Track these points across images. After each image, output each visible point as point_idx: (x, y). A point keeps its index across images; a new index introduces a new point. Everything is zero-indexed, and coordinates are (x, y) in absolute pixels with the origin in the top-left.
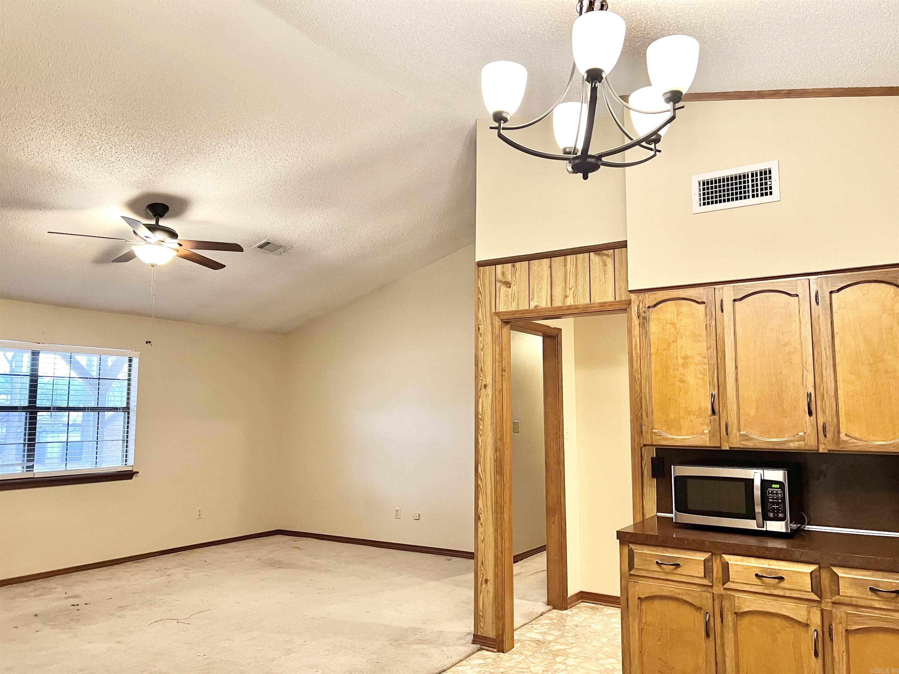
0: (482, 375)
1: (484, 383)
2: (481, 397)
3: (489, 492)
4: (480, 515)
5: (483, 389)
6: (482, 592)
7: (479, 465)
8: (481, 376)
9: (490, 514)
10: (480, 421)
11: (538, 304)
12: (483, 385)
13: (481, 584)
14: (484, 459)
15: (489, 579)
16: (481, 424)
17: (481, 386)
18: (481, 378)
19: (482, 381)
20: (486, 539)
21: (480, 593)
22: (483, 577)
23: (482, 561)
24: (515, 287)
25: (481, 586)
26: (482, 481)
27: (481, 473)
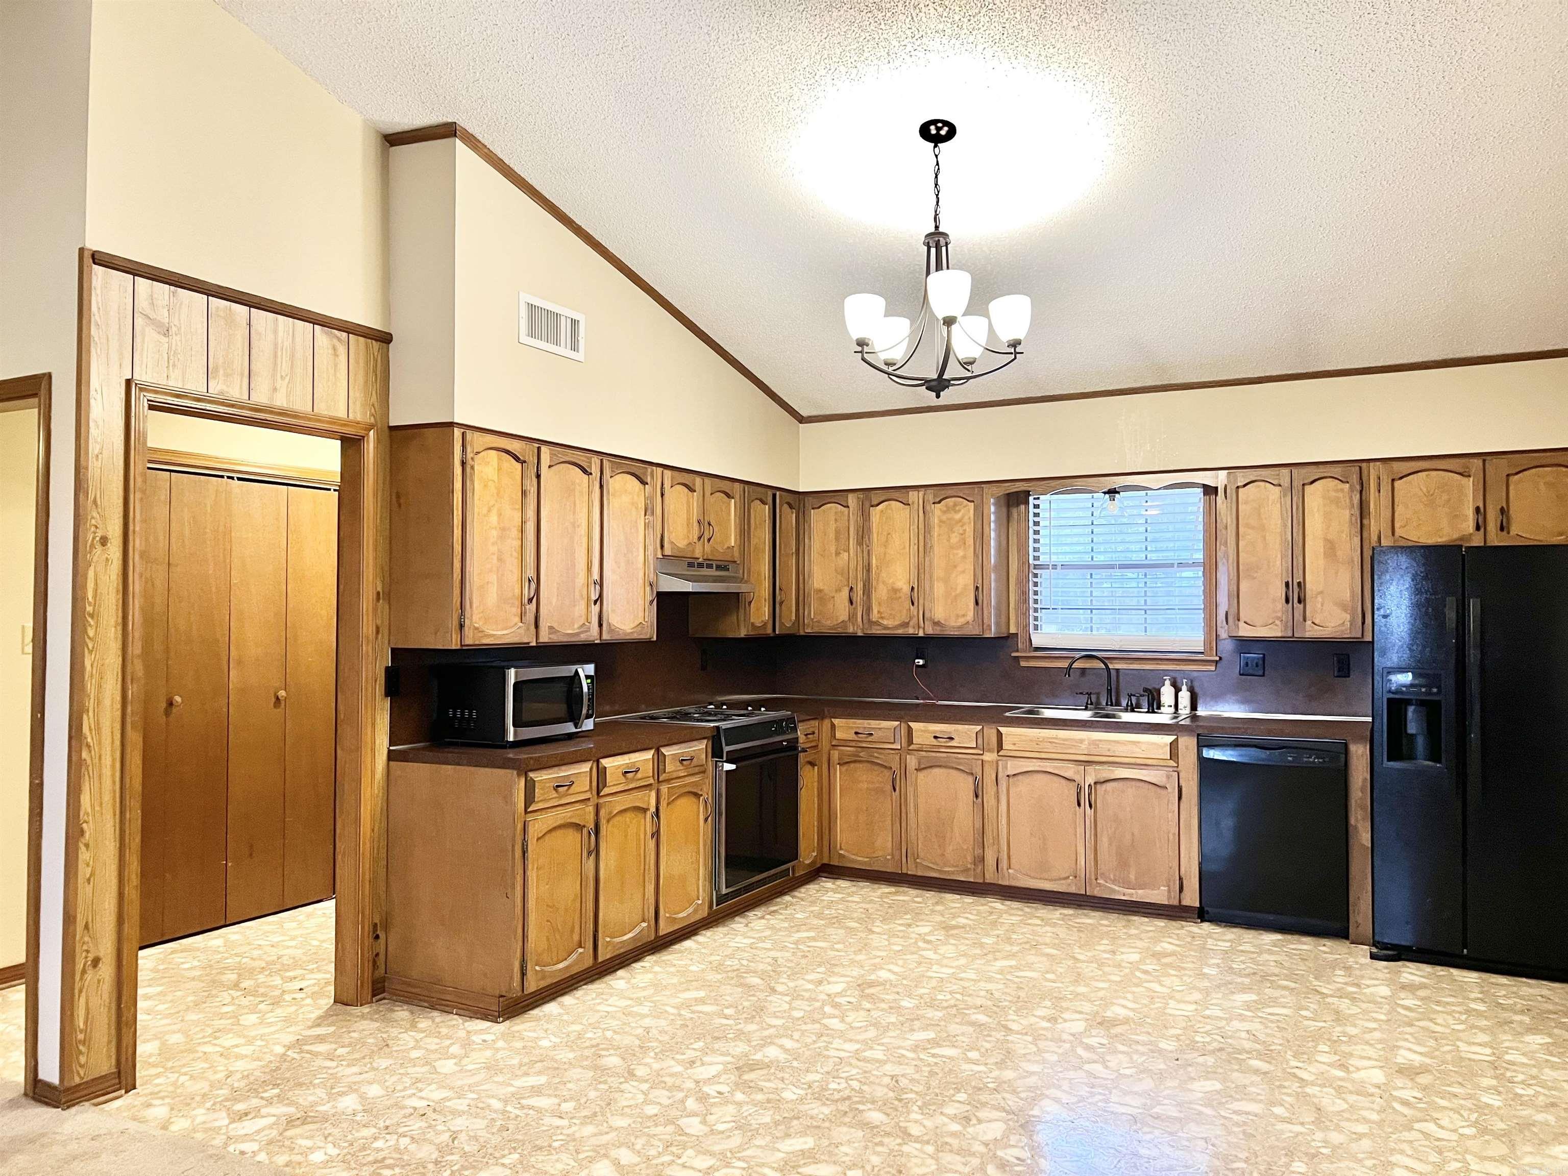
0: (95, 514)
1: (99, 534)
2: (93, 564)
3: (107, 772)
4: (85, 826)
5: (98, 546)
6: (84, 990)
7: (85, 717)
8: (93, 518)
9: (108, 817)
10: (90, 620)
11: (224, 387)
12: (98, 539)
13: (84, 972)
14: (99, 702)
15: (101, 955)
16: (90, 625)
17: (94, 538)
18: (93, 522)
19: (97, 527)
20: (97, 872)
21: (80, 991)
22: (86, 957)
23: (87, 923)
24: (178, 338)
25: (81, 979)
26: (90, 752)
27: (88, 734)
